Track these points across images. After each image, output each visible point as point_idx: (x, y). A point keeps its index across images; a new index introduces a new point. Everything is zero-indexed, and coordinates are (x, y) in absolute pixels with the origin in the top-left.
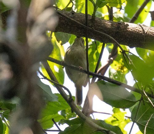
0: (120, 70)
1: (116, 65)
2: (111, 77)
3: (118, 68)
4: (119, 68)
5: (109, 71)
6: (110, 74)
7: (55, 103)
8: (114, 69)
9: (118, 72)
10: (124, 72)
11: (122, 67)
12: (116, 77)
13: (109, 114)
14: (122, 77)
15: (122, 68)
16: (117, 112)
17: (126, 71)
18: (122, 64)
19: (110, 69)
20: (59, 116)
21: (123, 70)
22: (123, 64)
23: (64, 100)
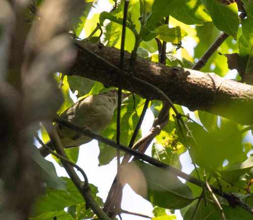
0: (170, 146)
1: (164, 138)
2: (156, 157)
3: (167, 144)
4: (169, 144)
5: (153, 147)
6: (154, 151)
7: (60, 192)
8: (160, 144)
9: (167, 149)
10: (176, 150)
11: (173, 142)
12: (164, 158)
13: (147, 217)
14: (173, 158)
15: (174, 144)
16: (160, 215)
17: (180, 149)
18: (174, 137)
19: (154, 144)
20: (65, 215)
21: (175, 147)
22: (176, 136)
23: (75, 189)
